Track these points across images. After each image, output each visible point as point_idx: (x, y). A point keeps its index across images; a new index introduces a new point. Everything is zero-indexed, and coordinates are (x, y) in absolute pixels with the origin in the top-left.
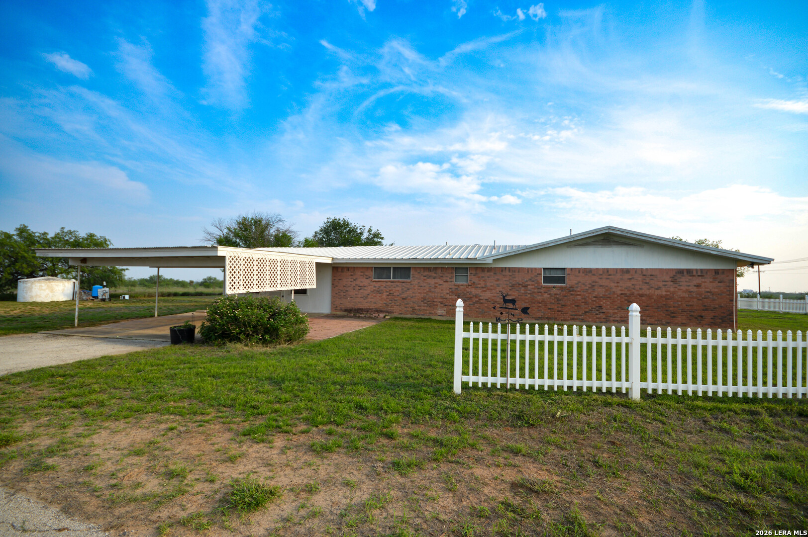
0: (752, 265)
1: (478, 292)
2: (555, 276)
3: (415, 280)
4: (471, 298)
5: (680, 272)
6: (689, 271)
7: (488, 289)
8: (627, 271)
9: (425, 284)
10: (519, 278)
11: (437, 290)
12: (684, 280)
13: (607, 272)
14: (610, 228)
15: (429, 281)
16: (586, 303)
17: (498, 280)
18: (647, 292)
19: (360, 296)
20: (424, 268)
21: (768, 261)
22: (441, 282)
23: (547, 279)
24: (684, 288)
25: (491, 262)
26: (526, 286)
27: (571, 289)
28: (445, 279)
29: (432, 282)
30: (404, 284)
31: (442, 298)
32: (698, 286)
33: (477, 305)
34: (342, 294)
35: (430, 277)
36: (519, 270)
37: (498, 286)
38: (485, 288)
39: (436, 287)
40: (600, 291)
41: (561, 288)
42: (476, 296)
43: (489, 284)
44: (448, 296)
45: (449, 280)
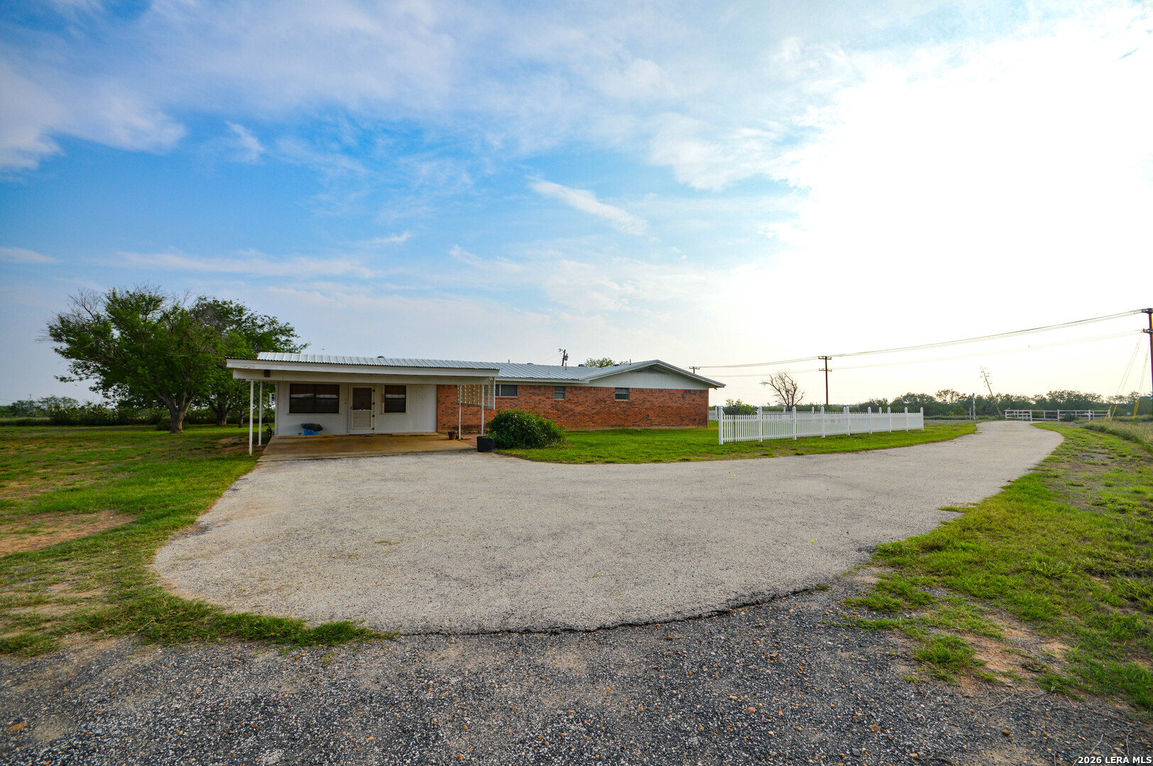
0: (716, 387)
1: (573, 406)
2: (623, 394)
3: (522, 397)
4: (567, 412)
5: (686, 391)
6: (690, 391)
7: (580, 404)
8: (661, 391)
9: (531, 401)
10: (601, 395)
11: (541, 406)
12: (688, 398)
13: (651, 391)
14: (658, 361)
15: (534, 397)
16: (640, 413)
17: (586, 397)
18: (671, 405)
19: (469, 413)
20: (530, 386)
21: (723, 386)
22: (544, 398)
23: (618, 396)
24: (687, 402)
25: (588, 382)
26: (605, 402)
27: (632, 404)
28: (547, 395)
29: (537, 398)
30: (512, 401)
31: (545, 412)
32: (693, 400)
33: (572, 418)
34: (450, 411)
35: (534, 394)
36: (601, 389)
37: (587, 401)
38: (578, 404)
39: (540, 403)
40: (648, 405)
41: (627, 403)
42: (571, 410)
43: (580, 400)
44: (550, 411)
45: (551, 397)
